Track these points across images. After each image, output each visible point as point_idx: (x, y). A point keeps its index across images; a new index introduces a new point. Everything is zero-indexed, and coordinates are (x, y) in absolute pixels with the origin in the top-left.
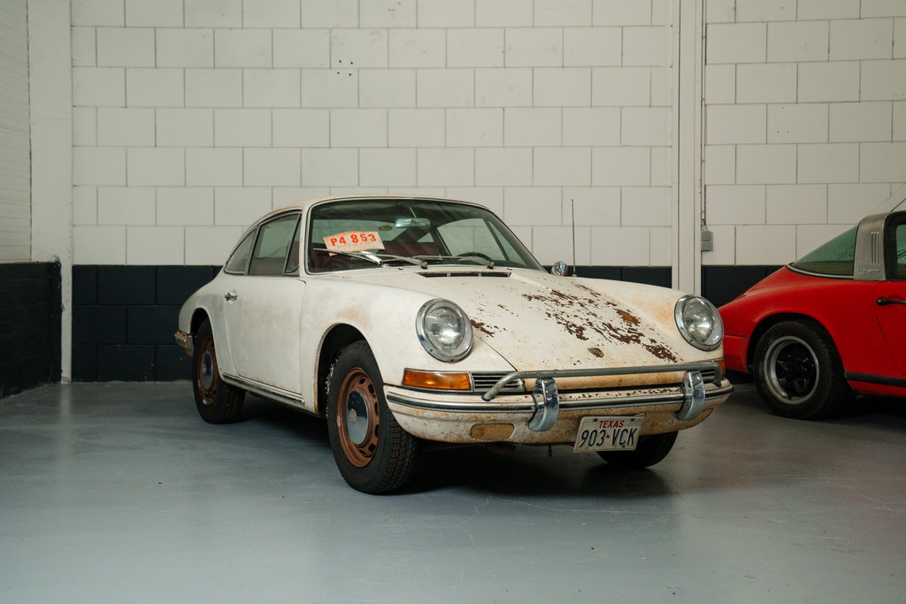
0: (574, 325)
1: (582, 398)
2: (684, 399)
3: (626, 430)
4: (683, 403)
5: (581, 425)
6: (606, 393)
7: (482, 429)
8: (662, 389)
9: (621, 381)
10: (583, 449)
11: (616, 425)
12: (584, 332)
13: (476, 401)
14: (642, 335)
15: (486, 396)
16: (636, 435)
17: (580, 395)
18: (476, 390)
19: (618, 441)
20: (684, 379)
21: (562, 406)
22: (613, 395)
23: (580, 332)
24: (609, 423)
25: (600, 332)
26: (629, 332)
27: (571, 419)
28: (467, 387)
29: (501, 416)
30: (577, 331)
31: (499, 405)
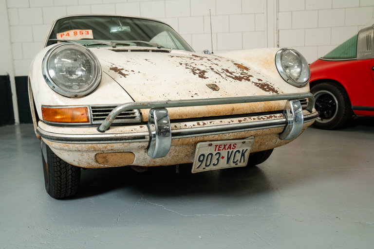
0: (199, 70)
1: (197, 126)
2: (286, 123)
3: (239, 151)
4: (285, 127)
5: (197, 150)
6: (220, 120)
7: (105, 158)
8: (268, 116)
9: (233, 110)
10: (201, 170)
11: (230, 147)
12: (205, 73)
13: (91, 132)
14: (251, 76)
15: (101, 128)
16: (247, 155)
17: (195, 123)
18: (94, 122)
19: (231, 160)
20: (286, 107)
21: (174, 135)
22: (225, 123)
23: (202, 75)
24: (223, 147)
25: (219, 74)
26: (241, 74)
27: (188, 144)
28: (85, 120)
29: (118, 146)
30: (200, 73)
31: (113, 136)
